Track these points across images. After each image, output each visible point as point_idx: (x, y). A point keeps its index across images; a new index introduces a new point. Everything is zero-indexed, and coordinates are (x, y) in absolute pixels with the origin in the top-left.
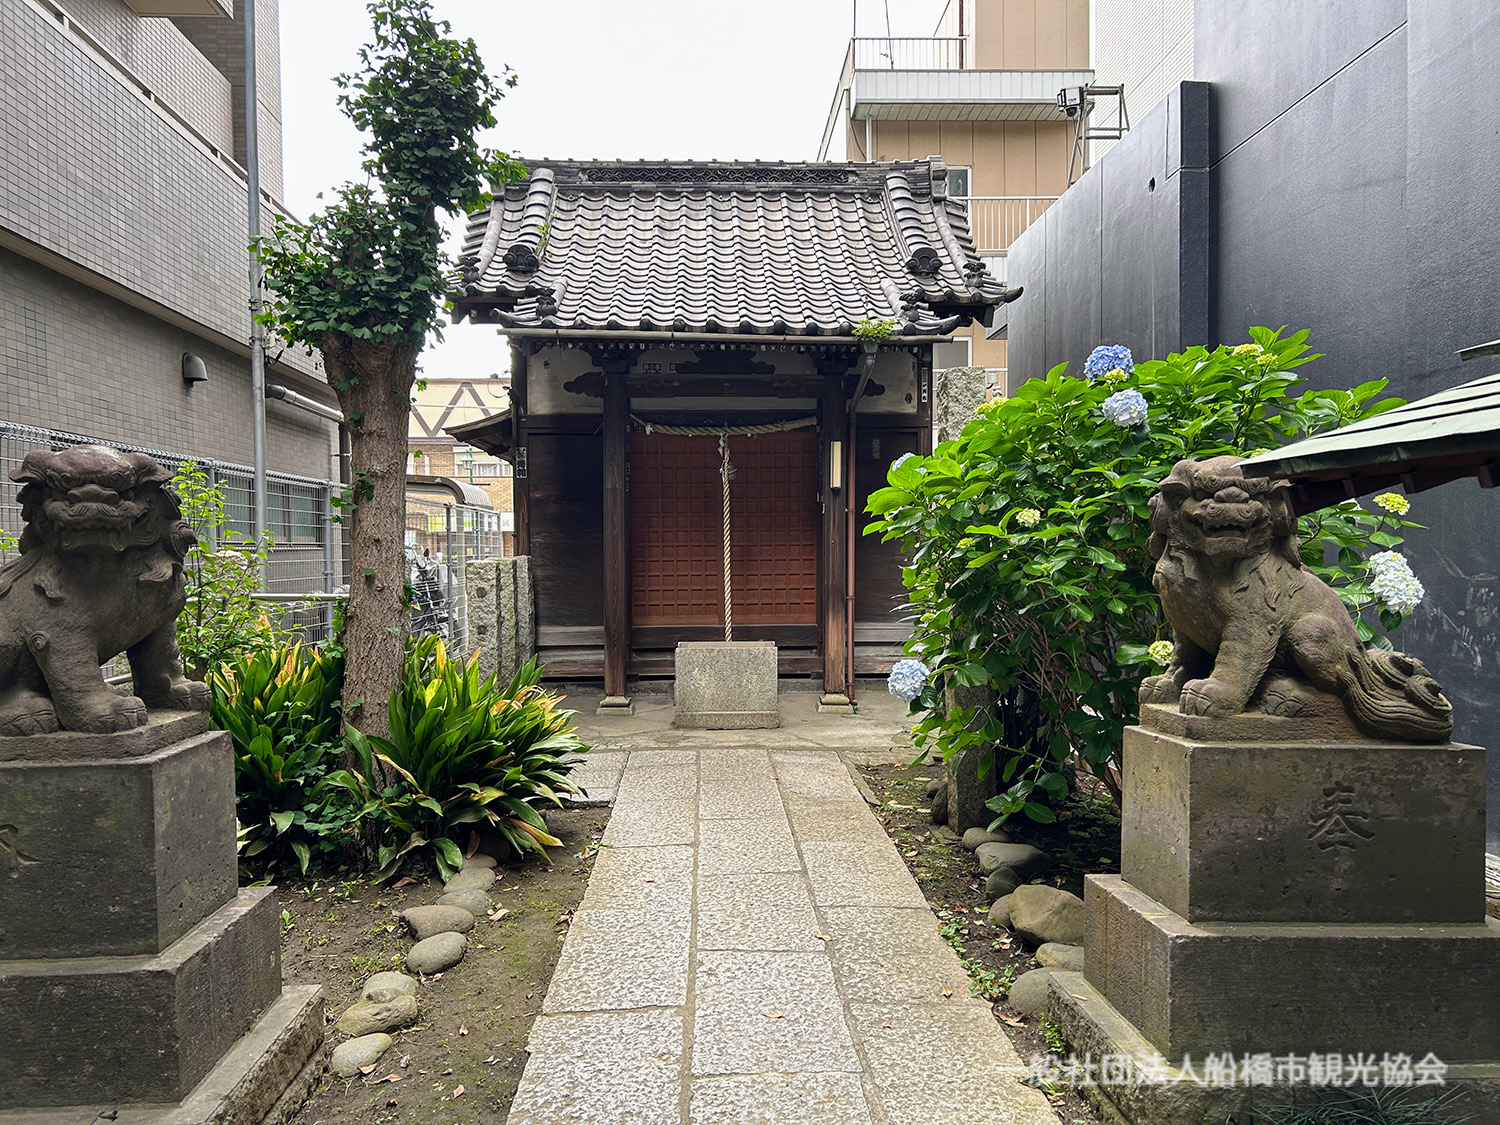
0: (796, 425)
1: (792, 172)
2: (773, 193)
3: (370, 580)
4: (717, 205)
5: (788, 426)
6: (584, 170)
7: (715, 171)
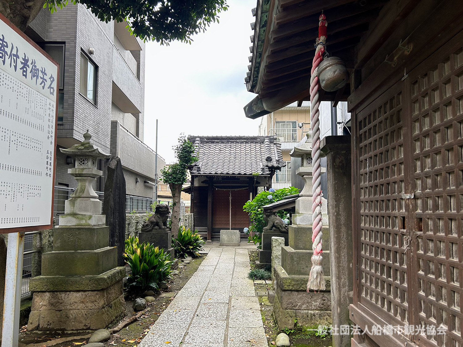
0: (245, 188)
1: (246, 138)
2: (242, 142)
3: (175, 217)
4: (231, 145)
5: (243, 189)
6: (205, 138)
7: (231, 138)
